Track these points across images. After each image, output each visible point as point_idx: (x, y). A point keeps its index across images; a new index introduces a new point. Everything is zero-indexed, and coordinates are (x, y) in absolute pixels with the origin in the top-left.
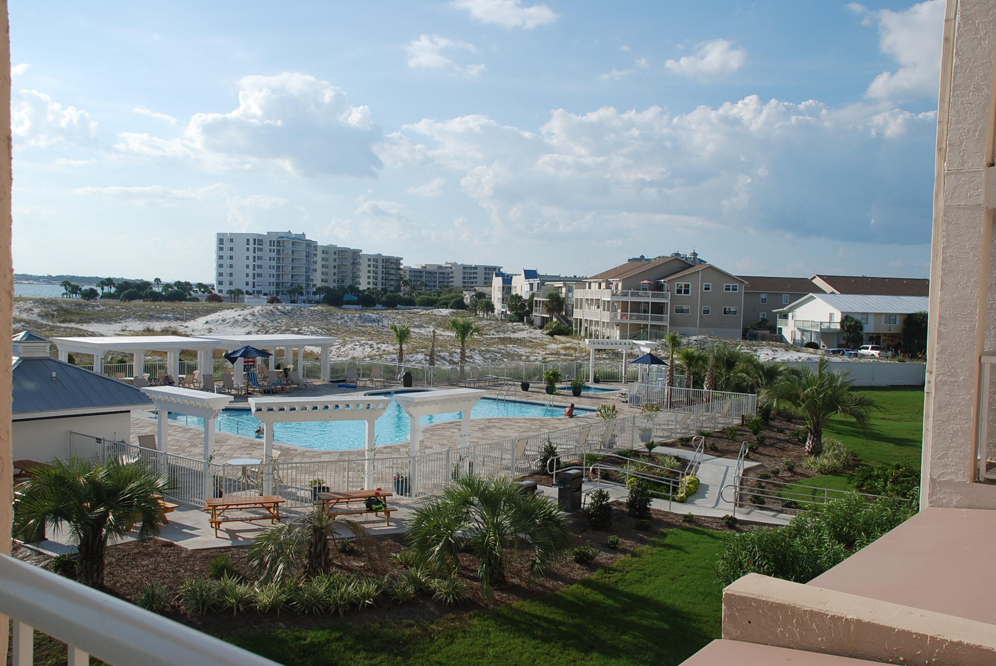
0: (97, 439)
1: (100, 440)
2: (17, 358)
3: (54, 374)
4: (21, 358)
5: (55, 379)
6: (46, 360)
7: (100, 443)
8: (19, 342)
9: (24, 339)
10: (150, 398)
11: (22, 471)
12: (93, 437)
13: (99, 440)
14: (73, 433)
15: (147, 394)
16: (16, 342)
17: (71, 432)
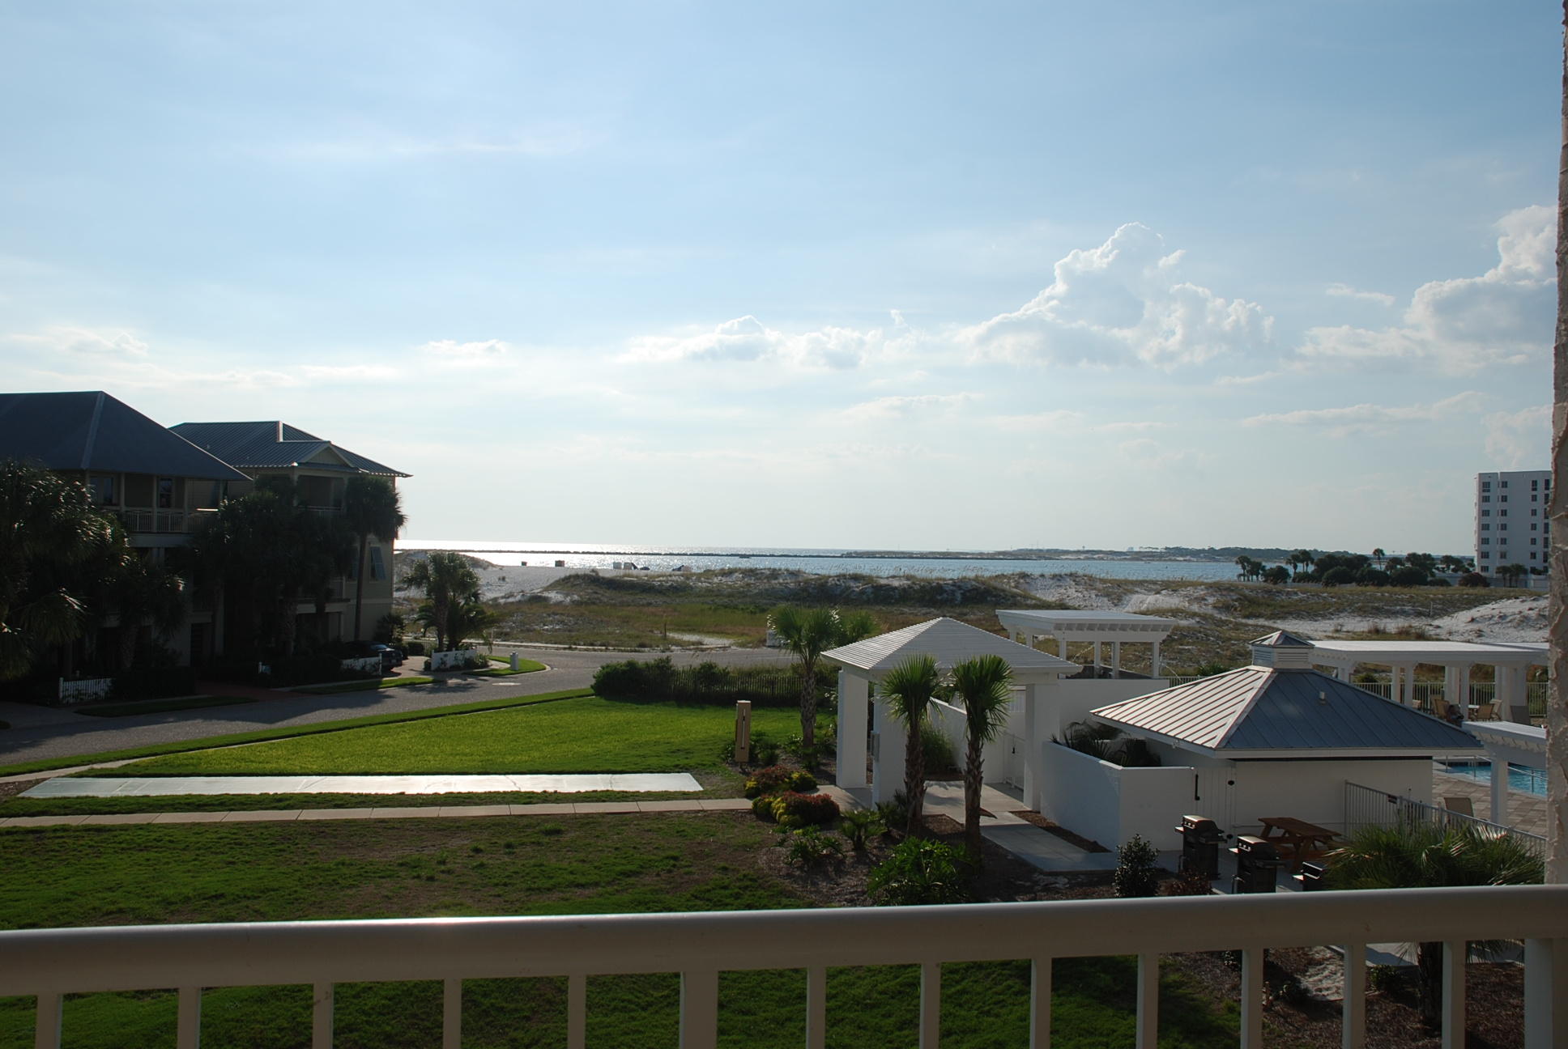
0: (1389, 796)
1: (1395, 798)
2: (1271, 670)
3: (1322, 695)
4: (1276, 669)
5: (1324, 702)
6: (1307, 673)
7: (1395, 803)
8: (1273, 647)
9: (1280, 642)
10: (1478, 739)
11: (1284, 834)
12: (1383, 793)
13: (1392, 799)
14: (1351, 784)
15: (1474, 733)
16: (1269, 646)
17: (1347, 783)
